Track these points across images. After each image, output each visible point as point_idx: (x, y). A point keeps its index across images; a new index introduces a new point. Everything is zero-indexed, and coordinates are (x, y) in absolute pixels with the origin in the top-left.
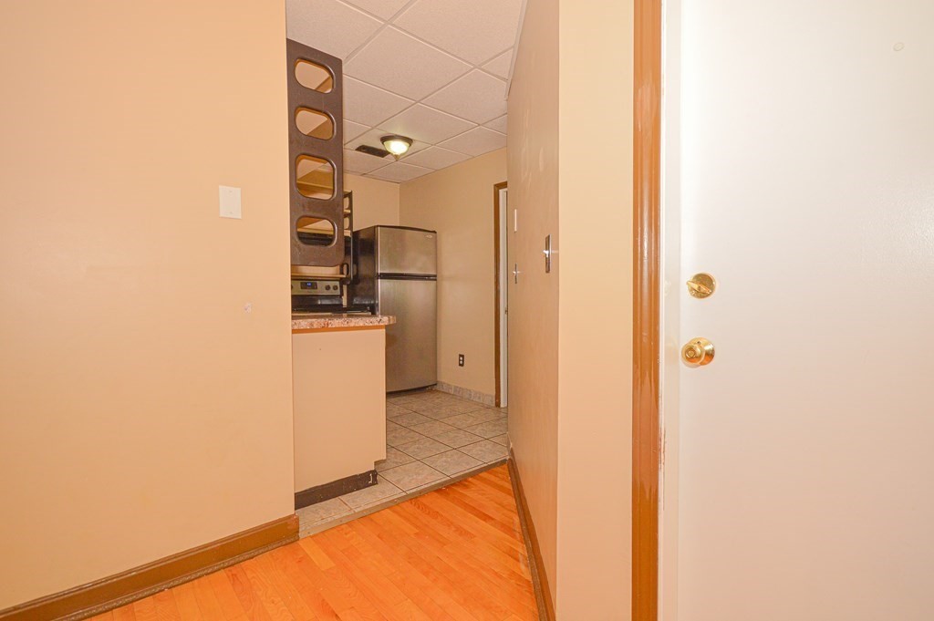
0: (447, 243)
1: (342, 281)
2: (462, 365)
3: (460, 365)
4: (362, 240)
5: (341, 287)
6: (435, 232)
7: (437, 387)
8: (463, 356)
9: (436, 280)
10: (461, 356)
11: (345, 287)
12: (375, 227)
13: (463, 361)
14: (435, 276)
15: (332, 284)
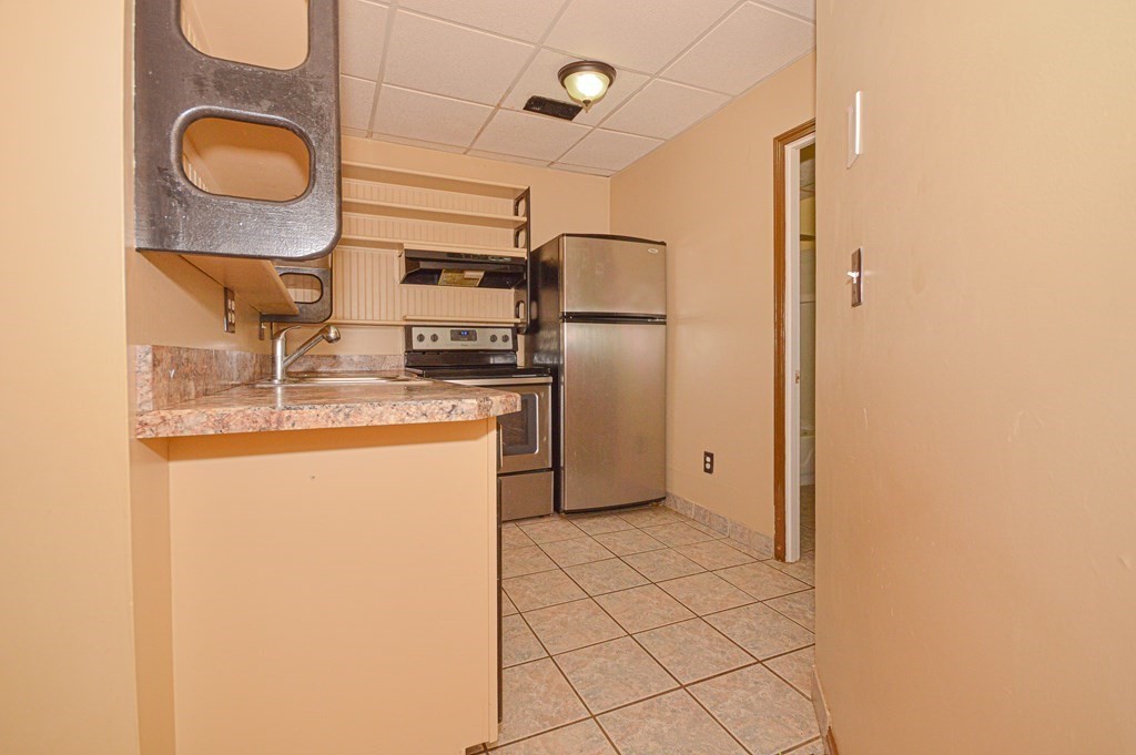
0: (685, 260)
1: (516, 330)
2: (709, 471)
3: (706, 470)
4: (544, 263)
5: (515, 338)
6: (663, 244)
7: (667, 503)
8: (711, 456)
9: (665, 323)
10: (707, 454)
11: (521, 339)
12: (558, 238)
13: (712, 463)
14: (664, 317)
15: (500, 333)
